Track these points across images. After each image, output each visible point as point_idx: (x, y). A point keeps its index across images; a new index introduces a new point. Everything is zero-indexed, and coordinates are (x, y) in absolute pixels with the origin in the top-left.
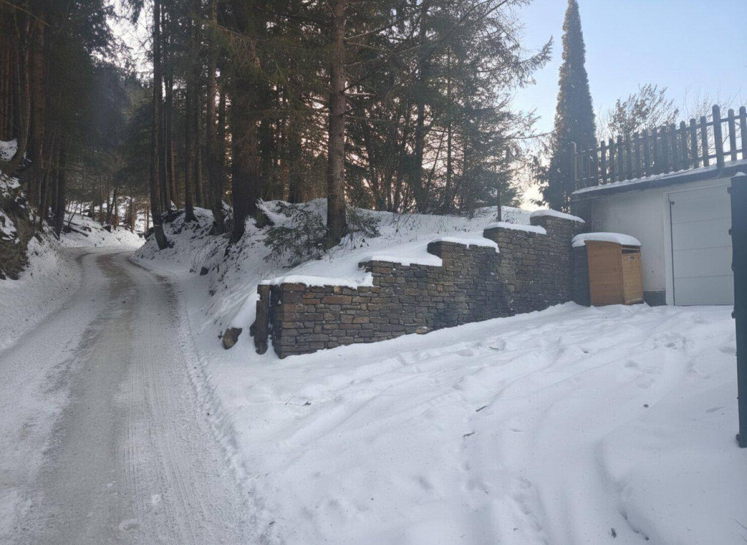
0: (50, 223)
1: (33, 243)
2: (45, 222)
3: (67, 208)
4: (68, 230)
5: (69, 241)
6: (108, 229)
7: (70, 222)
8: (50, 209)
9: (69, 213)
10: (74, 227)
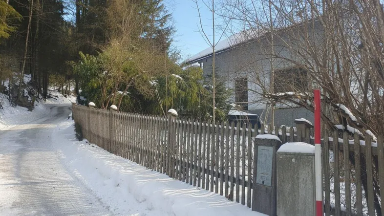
0: (42, 95)
1: (36, 102)
2: (40, 95)
3: (49, 88)
4: (49, 97)
5: (49, 102)
6: (66, 96)
7: (50, 94)
8: (42, 89)
9: (50, 90)
10: (52, 96)
